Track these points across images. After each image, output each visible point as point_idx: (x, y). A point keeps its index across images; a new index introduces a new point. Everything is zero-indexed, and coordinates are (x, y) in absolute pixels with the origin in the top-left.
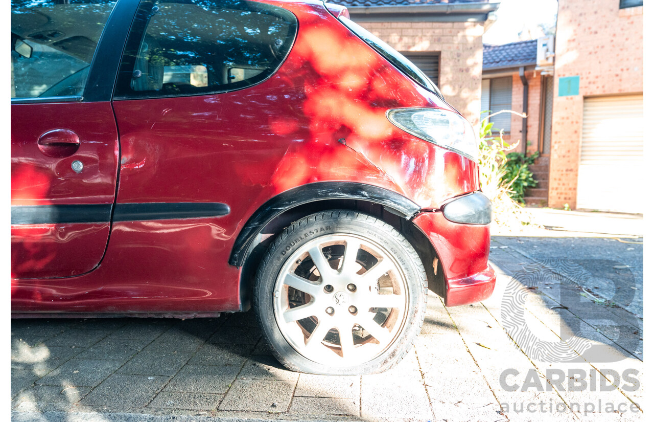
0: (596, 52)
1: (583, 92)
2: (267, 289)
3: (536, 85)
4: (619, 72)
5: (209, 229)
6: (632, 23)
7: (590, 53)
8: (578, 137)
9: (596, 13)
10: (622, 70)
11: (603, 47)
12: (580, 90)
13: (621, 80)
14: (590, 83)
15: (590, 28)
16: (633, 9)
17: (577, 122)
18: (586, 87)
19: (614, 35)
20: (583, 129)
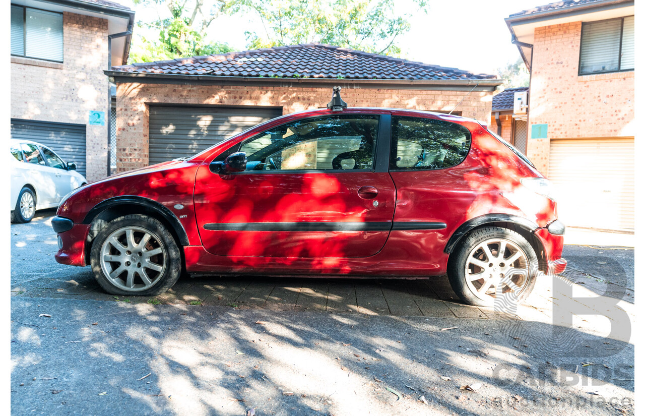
0: (560, 107)
1: (550, 136)
2: (462, 265)
3: (507, 126)
4: (578, 122)
5: (436, 235)
6: (588, 86)
7: (556, 107)
8: (546, 169)
9: (560, 77)
10: (580, 121)
11: (565, 103)
12: (548, 135)
13: (579, 128)
14: (555, 129)
15: (556, 89)
16: (588, 76)
17: (545, 158)
18: (552, 133)
19: (574, 95)
20: (550, 163)
